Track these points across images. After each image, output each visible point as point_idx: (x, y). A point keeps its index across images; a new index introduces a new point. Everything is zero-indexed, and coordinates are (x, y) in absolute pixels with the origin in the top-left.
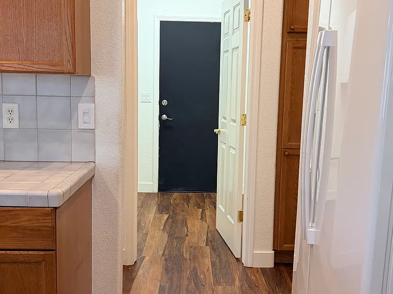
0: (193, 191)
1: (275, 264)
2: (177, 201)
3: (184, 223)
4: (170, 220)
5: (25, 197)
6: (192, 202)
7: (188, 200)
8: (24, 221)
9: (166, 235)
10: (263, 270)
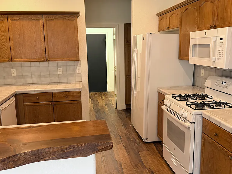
0: (97, 92)
1: (126, 108)
2: (92, 95)
3: (97, 101)
4: (92, 100)
5: (75, 89)
6: (97, 95)
7: (96, 94)
8: (74, 94)
9: (92, 104)
10: (123, 110)
